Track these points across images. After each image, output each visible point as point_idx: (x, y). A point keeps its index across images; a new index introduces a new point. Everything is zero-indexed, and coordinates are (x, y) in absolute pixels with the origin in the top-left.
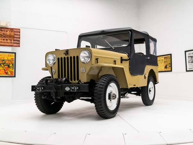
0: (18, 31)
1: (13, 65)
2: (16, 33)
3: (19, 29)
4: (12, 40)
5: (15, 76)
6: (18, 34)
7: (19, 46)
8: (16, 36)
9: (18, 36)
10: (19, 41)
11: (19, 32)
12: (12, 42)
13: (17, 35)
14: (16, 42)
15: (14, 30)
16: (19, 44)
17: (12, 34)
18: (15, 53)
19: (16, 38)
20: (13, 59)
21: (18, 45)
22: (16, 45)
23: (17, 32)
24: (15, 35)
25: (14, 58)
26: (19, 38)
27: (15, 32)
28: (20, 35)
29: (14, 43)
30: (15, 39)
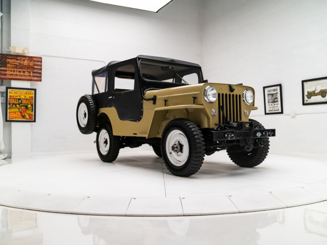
0: (40, 60)
1: (32, 106)
2: (36, 63)
3: (41, 58)
4: (31, 72)
5: (35, 121)
6: (40, 64)
7: (41, 81)
8: (36, 67)
9: (39, 67)
10: (41, 73)
11: (41, 62)
12: (31, 74)
13: (38, 65)
14: (36, 75)
15: (34, 59)
16: (41, 77)
17: (32, 63)
18: (35, 90)
19: (37, 69)
20: (32, 97)
21: (39, 78)
22: (36, 78)
23: (38, 61)
24: (35, 65)
25: (34, 96)
26: (41, 69)
27: (34, 61)
28: (41, 66)
29: (34, 76)
30: (35, 71)
